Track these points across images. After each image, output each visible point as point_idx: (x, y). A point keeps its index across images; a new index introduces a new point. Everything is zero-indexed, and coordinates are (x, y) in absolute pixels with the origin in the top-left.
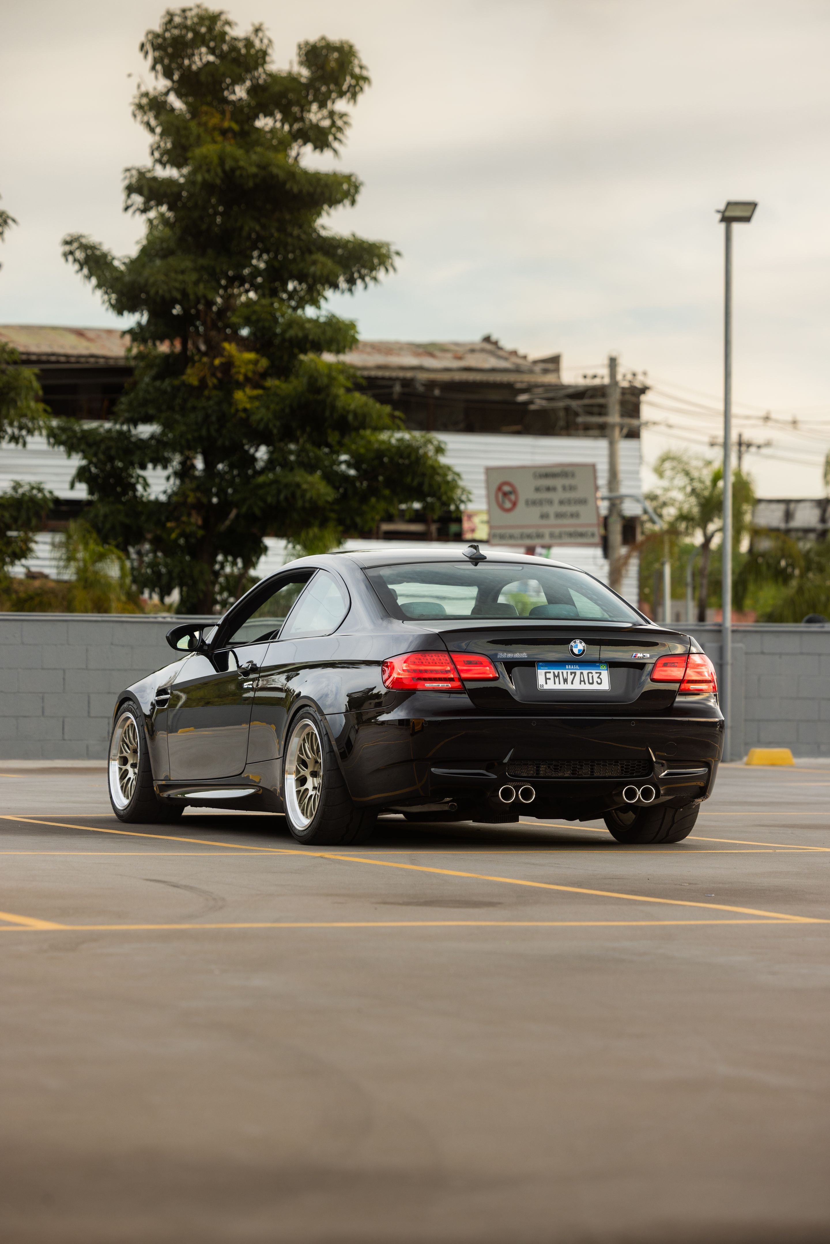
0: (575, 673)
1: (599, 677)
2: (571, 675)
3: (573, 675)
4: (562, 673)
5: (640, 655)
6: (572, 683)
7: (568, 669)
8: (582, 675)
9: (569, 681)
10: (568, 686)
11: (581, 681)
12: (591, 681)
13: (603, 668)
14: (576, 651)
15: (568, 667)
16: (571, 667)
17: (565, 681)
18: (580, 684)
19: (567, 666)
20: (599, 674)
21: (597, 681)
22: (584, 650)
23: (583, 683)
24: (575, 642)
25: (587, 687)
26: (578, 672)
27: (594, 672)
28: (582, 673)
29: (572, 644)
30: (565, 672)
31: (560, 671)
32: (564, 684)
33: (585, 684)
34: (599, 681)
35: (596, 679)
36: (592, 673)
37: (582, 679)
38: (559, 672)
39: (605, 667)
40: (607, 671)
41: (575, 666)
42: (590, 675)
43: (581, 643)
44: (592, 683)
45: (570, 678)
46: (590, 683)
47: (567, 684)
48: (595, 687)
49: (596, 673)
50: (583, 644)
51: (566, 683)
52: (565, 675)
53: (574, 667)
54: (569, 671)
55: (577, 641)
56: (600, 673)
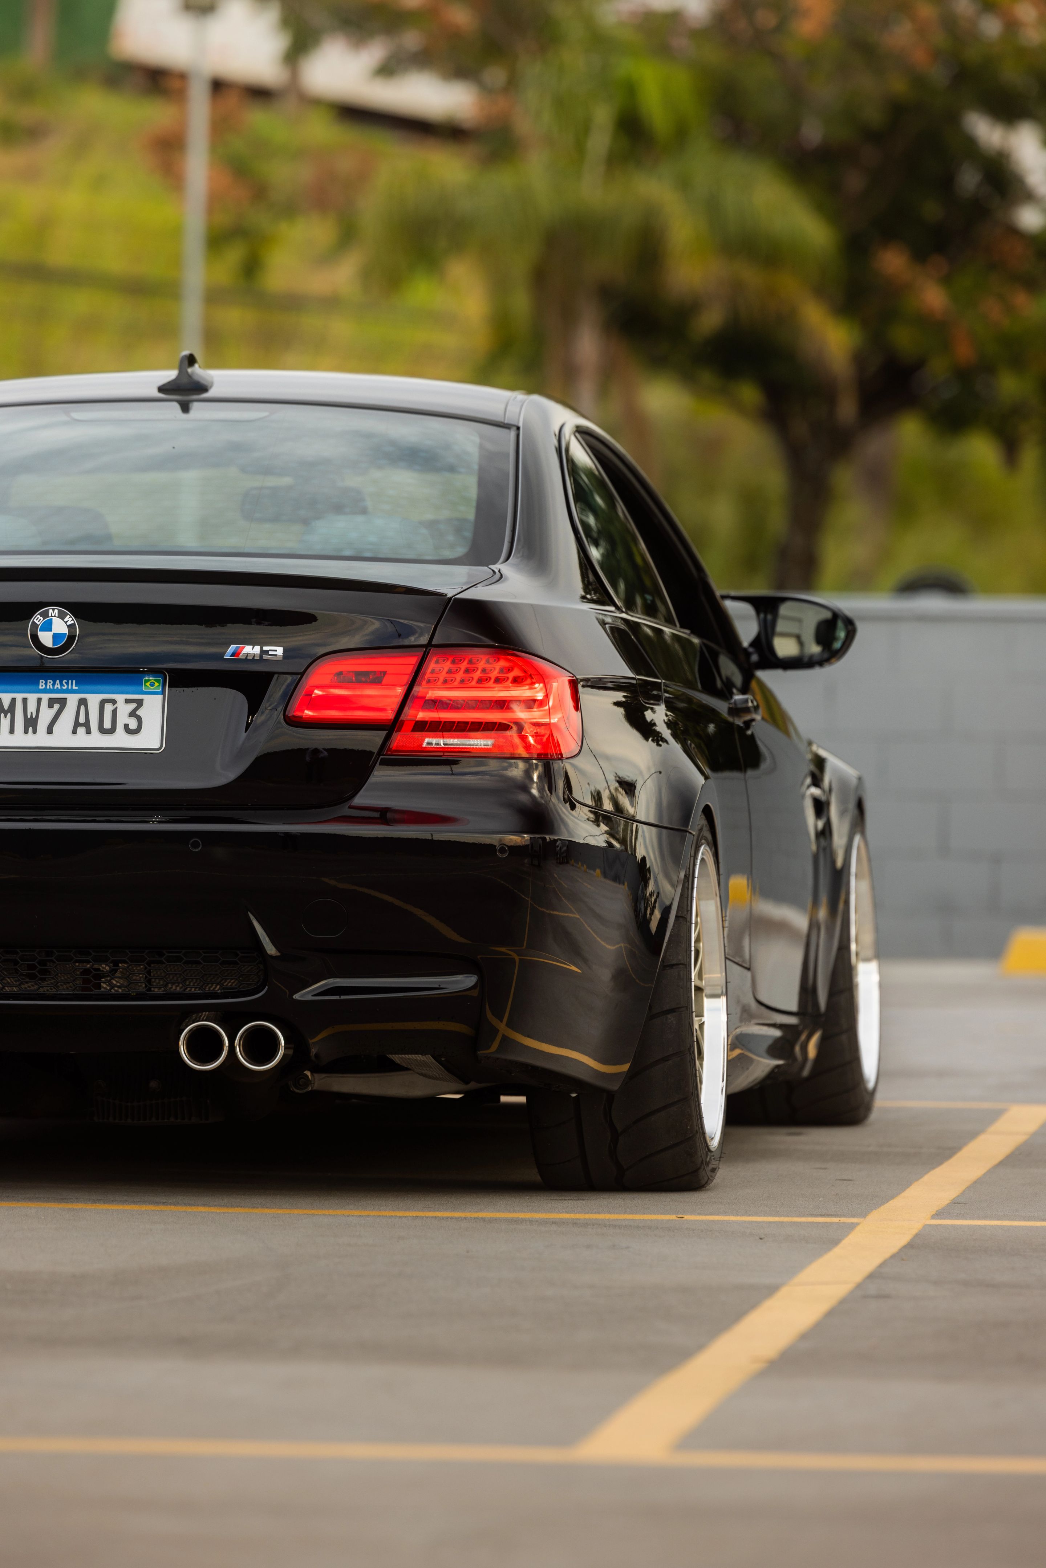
0: (63, 703)
1: (133, 714)
2: (51, 706)
3: (57, 706)
4: (25, 701)
5: (251, 650)
6: (50, 731)
7: (45, 691)
8: (82, 708)
9: (43, 724)
10: (39, 740)
11: (77, 724)
12: (107, 725)
13: (152, 689)
14: (46, 639)
15: (46, 684)
16: (54, 684)
17: (31, 723)
18: (74, 732)
19: (42, 683)
20: (134, 706)
21: (126, 726)
22: (71, 638)
23: (81, 730)
24: (45, 615)
25: (96, 741)
26: (72, 700)
27: (120, 698)
28: (83, 702)
29: (38, 619)
30: (32, 698)
31: (19, 697)
32: (26, 732)
33: (88, 732)
34: (133, 724)
35: (123, 718)
36: (114, 702)
37: (82, 719)
38: (14, 700)
39: (157, 684)
40: (161, 697)
41: (67, 683)
42: (109, 708)
43: (62, 616)
44: (112, 731)
45: (46, 715)
46: (102, 730)
47: (35, 732)
48: (120, 740)
49: (128, 701)
50: (70, 619)
51: (31, 729)
52: (32, 708)
53: (61, 684)
54: (45, 697)
55: (51, 611)
56: (140, 703)
